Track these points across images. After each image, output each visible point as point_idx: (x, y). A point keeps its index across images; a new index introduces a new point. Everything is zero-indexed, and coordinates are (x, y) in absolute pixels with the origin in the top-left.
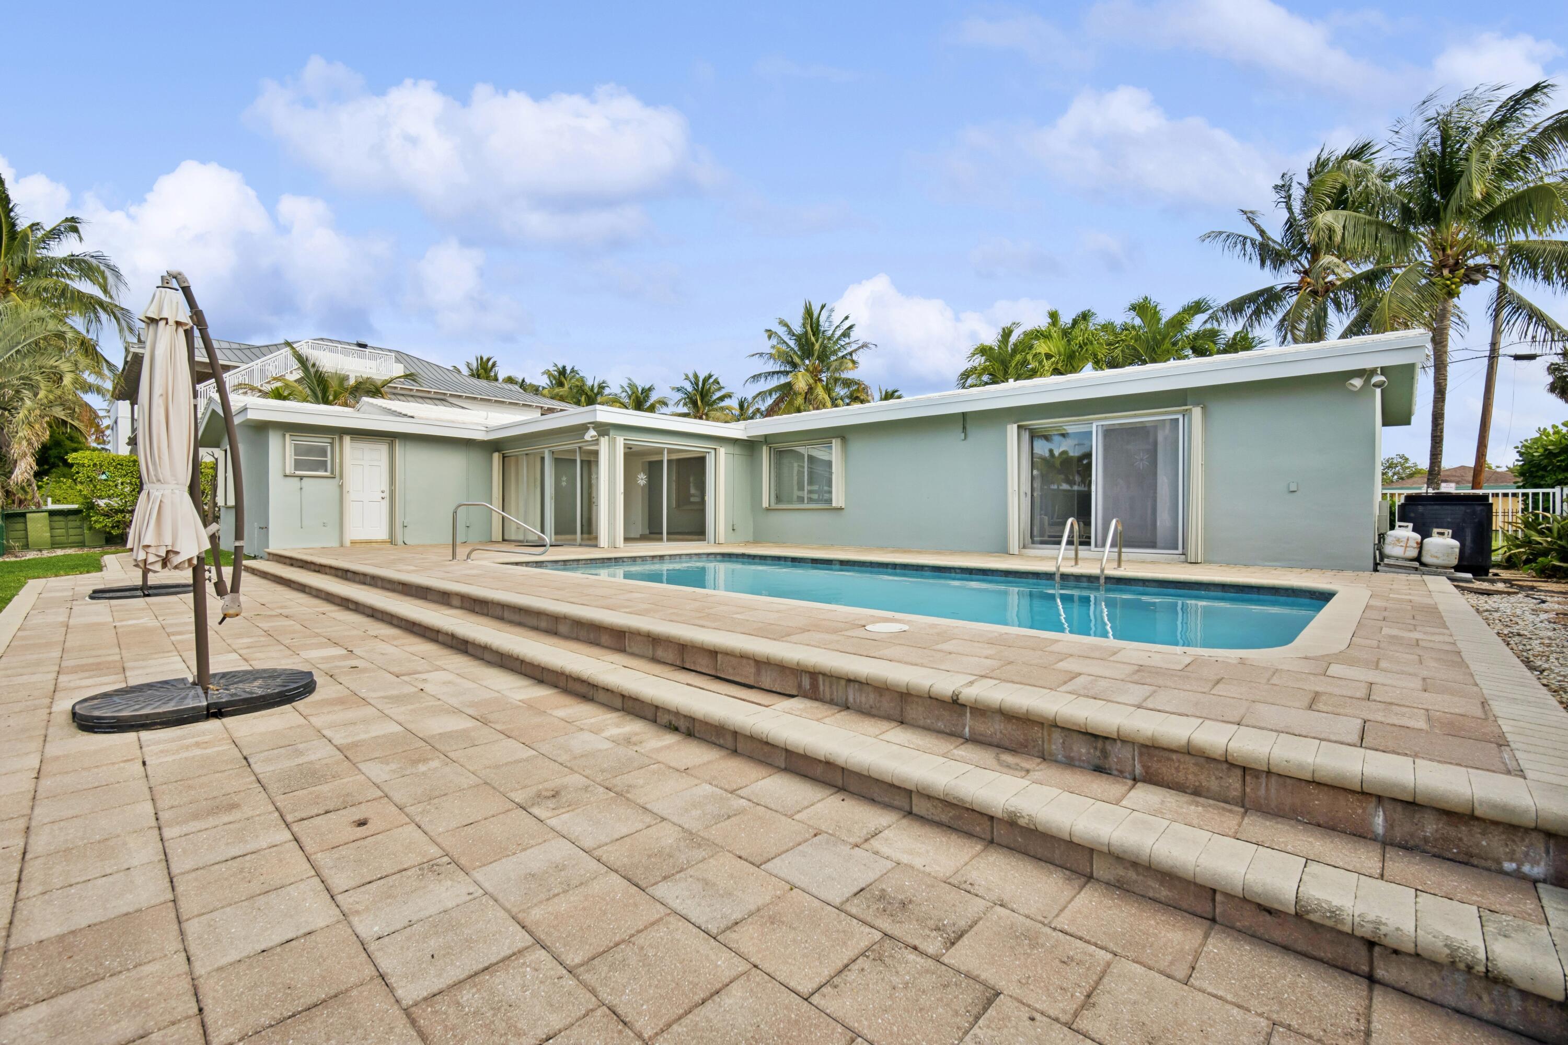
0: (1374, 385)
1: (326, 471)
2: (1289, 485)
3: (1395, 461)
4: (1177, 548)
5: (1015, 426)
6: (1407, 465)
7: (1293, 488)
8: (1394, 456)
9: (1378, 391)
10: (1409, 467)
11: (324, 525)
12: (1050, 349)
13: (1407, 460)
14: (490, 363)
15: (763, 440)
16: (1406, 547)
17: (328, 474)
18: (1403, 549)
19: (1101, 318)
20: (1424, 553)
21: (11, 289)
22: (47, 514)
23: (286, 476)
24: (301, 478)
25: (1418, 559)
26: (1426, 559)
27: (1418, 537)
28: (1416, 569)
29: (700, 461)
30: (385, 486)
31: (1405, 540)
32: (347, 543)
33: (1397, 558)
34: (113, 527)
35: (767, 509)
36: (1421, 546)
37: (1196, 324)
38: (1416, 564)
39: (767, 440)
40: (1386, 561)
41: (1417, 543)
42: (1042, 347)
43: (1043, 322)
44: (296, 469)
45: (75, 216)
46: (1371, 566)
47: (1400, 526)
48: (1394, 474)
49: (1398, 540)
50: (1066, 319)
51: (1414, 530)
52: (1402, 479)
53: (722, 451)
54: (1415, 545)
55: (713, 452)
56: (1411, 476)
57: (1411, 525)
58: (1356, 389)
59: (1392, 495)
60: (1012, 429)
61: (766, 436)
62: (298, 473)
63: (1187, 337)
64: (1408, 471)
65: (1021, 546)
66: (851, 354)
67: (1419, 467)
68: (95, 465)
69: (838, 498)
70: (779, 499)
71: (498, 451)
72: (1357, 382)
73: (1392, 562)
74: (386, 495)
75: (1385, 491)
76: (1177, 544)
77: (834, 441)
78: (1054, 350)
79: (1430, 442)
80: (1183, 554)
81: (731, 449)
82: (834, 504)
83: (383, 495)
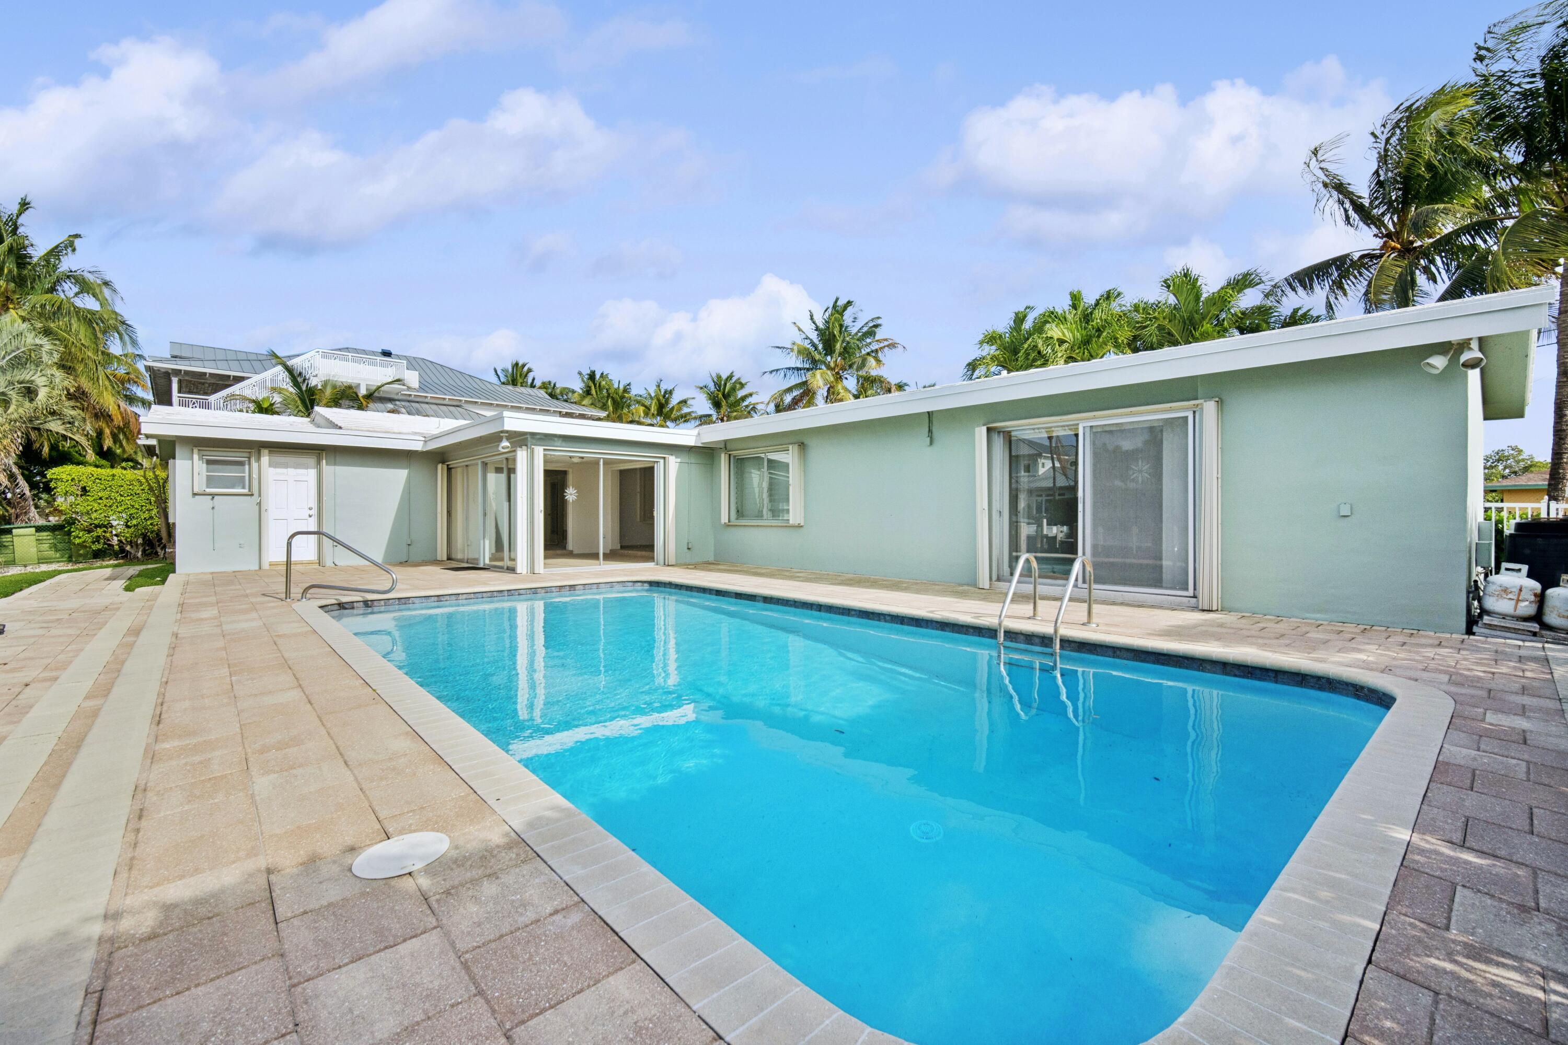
0: (1463, 365)
1: (244, 488)
2: (1339, 506)
3: (1506, 454)
4: (1187, 589)
5: (984, 429)
6: (1521, 458)
7: (1345, 511)
8: (1505, 448)
9: (1474, 375)
10: (1523, 460)
11: (241, 546)
12: (1064, 334)
13: (1520, 451)
14: (526, 369)
15: (722, 446)
16: (1518, 600)
17: (246, 491)
18: (1513, 602)
19: (1129, 299)
20: (1547, 610)
21: (11, 306)
22: (33, 530)
23: (195, 495)
24: (213, 496)
25: (1538, 617)
26: (1552, 618)
27: (1536, 586)
28: (1535, 634)
29: (648, 473)
30: (313, 503)
31: (1516, 590)
32: (266, 566)
33: (1504, 616)
34: (93, 542)
35: (727, 526)
36: (1541, 599)
37: (1249, 299)
38: (1535, 627)
39: (726, 445)
40: (1486, 619)
41: (1535, 595)
42: (1054, 331)
43: (1062, 304)
44: (208, 487)
45: (79, 233)
46: (1463, 625)
47: (1507, 569)
48: (1505, 468)
49: (1505, 590)
50: (1090, 298)
51: (1530, 575)
52: (1515, 473)
53: (673, 462)
54: (1532, 598)
55: (662, 461)
56: (1526, 469)
57: (1525, 568)
58: (1436, 372)
59: (1500, 510)
60: (981, 433)
61: (726, 442)
62: (209, 490)
63: (1235, 315)
64: (1522, 464)
65: (994, 577)
66: (877, 351)
67: (1536, 460)
68: (73, 480)
69: (795, 514)
70: (740, 514)
71: (443, 462)
72: (1439, 362)
73: (1496, 622)
74: (314, 512)
75: (1488, 505)
76: (1187, 584)
77: (791, 447)
78: (1069, 336)
79: (1551, 438)
80: (1195, 597)
81: (686, 458)
82: (791, 522)
83: (311, 512)
